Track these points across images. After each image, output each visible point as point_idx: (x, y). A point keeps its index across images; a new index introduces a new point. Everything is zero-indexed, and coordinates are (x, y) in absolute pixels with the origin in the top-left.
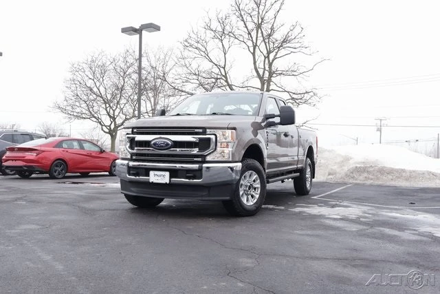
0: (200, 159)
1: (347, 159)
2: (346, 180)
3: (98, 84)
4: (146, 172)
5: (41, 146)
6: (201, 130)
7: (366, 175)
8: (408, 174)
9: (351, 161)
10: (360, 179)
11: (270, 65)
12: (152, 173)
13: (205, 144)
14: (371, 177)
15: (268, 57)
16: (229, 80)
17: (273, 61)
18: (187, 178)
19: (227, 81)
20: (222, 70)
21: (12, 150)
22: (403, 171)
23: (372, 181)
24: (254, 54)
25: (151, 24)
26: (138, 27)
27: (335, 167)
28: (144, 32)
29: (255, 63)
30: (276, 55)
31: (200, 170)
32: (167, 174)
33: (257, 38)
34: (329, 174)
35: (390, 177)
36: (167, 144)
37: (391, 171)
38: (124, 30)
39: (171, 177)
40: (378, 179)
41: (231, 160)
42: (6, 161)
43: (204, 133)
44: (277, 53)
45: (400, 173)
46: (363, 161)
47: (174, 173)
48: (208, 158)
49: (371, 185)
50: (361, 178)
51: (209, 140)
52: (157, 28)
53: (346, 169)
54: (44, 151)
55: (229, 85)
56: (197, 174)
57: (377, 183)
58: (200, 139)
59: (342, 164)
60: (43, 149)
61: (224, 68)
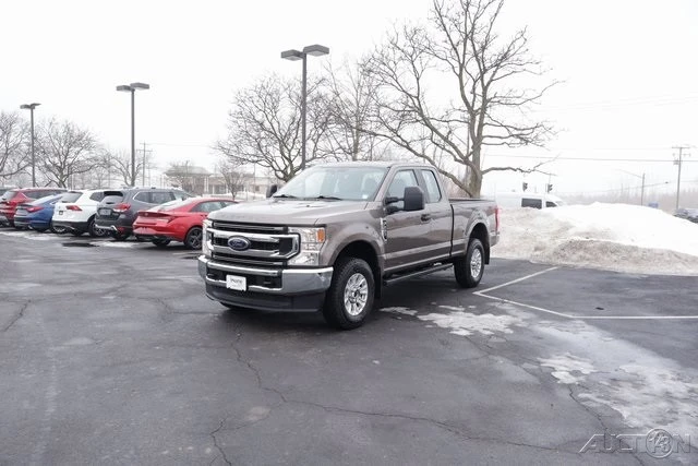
0: (280, 263)
1: (566, 228)
2: (554, 260)
3: (270, 117)
4: (223, 274)
5: (174, 210)
6: (281, 229)
7: (581, 253)
8: (640, 254)
9: (571, 231)
10: (573, 260)
11: (485, 89)
12: (228, 277)
13: (285, 246)
14: (588, 256)
15: (482, 78)
16: (425, 113)
17: (489, 84)
18: (266, 286)
19: (421, 114)
20: (415, 100)
21: (143, 214)
22: (635, 249)
23: (587, 263)
24: (460, 76)
25: (317, 46)
26: (301, 50)
27: (546, 240)
28: (308, 56)
29: (462, 88)
30: (494, 75)
31: (280, 276)
32: (244, 279)
33: (464, 54)
34: (536, 249)
35: (615, 257)
36: (244, 244)
37: (616, 250)
38: (285, 55)
39: (248, 283)
40: (597, 259)
41: (317, 264)
42: (137, 227)
43: (286, 232)
44: (495, 72)
45: (630, 252)
46: (588, 230)
47: (251, 279)
48: (290, 263)
49: (584, 270)
50: (575, 257)
51: (291, 239)
52: (325, 51)
53: (559, 242)
54: (176, 217)
55: (424, 119)
56: (275, 281)
57: (595, 265)
58: (281, 239)
59: (556, 235)
60: (176, 213)
61: (417, 98)
